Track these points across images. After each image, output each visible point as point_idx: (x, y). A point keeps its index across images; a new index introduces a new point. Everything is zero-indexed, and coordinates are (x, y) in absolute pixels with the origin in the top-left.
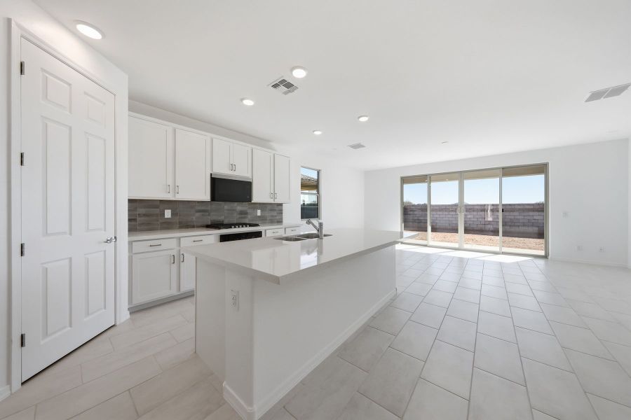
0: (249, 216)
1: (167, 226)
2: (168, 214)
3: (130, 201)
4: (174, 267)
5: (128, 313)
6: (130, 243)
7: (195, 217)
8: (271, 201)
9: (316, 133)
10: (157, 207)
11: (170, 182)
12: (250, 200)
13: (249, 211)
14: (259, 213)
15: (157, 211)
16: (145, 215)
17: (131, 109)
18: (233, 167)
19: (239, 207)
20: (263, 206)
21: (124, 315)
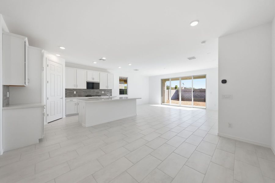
0: (100, 93)
1: (75, 96)
2: (75, 92)
3: (66, 89)
4: (76, 106)
5: (65, 116)
6: (66, 99)
7: (83, 94)
8: (107, 89)
9: (119, 67)
10: (72, 91)
11: (75, 84)
12: (99, 88)
13: (99, 92)
14: (103, 92)
15: (72, 92)
16: (69, 93)
17: (66, 66)
18: (93, 79)
19: (96, 91)
20: (104, 90)
21: (64, 117)
